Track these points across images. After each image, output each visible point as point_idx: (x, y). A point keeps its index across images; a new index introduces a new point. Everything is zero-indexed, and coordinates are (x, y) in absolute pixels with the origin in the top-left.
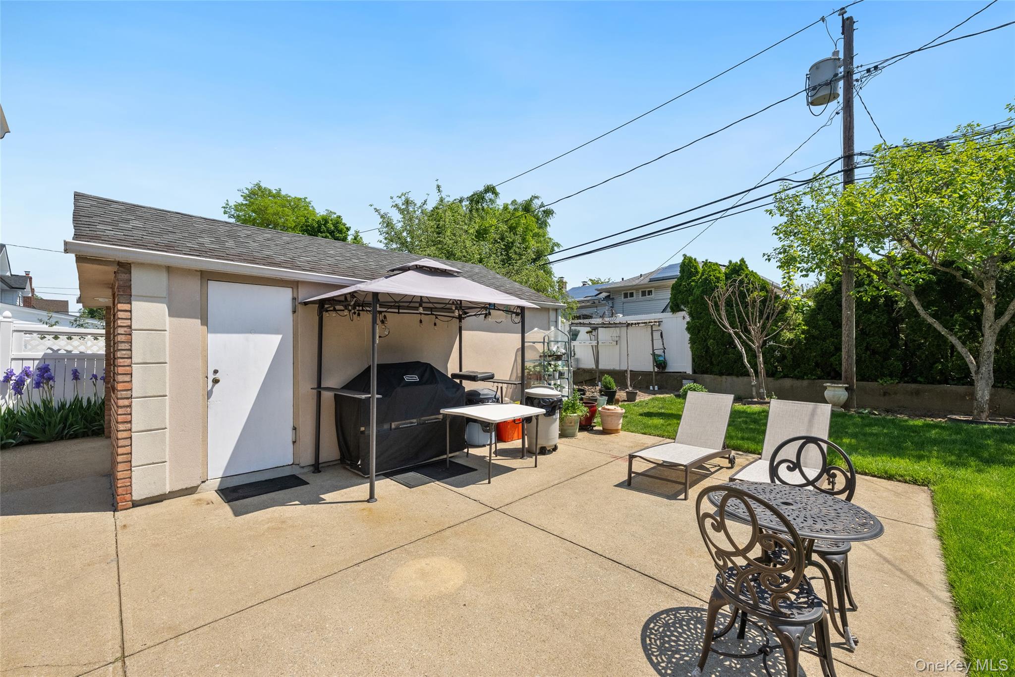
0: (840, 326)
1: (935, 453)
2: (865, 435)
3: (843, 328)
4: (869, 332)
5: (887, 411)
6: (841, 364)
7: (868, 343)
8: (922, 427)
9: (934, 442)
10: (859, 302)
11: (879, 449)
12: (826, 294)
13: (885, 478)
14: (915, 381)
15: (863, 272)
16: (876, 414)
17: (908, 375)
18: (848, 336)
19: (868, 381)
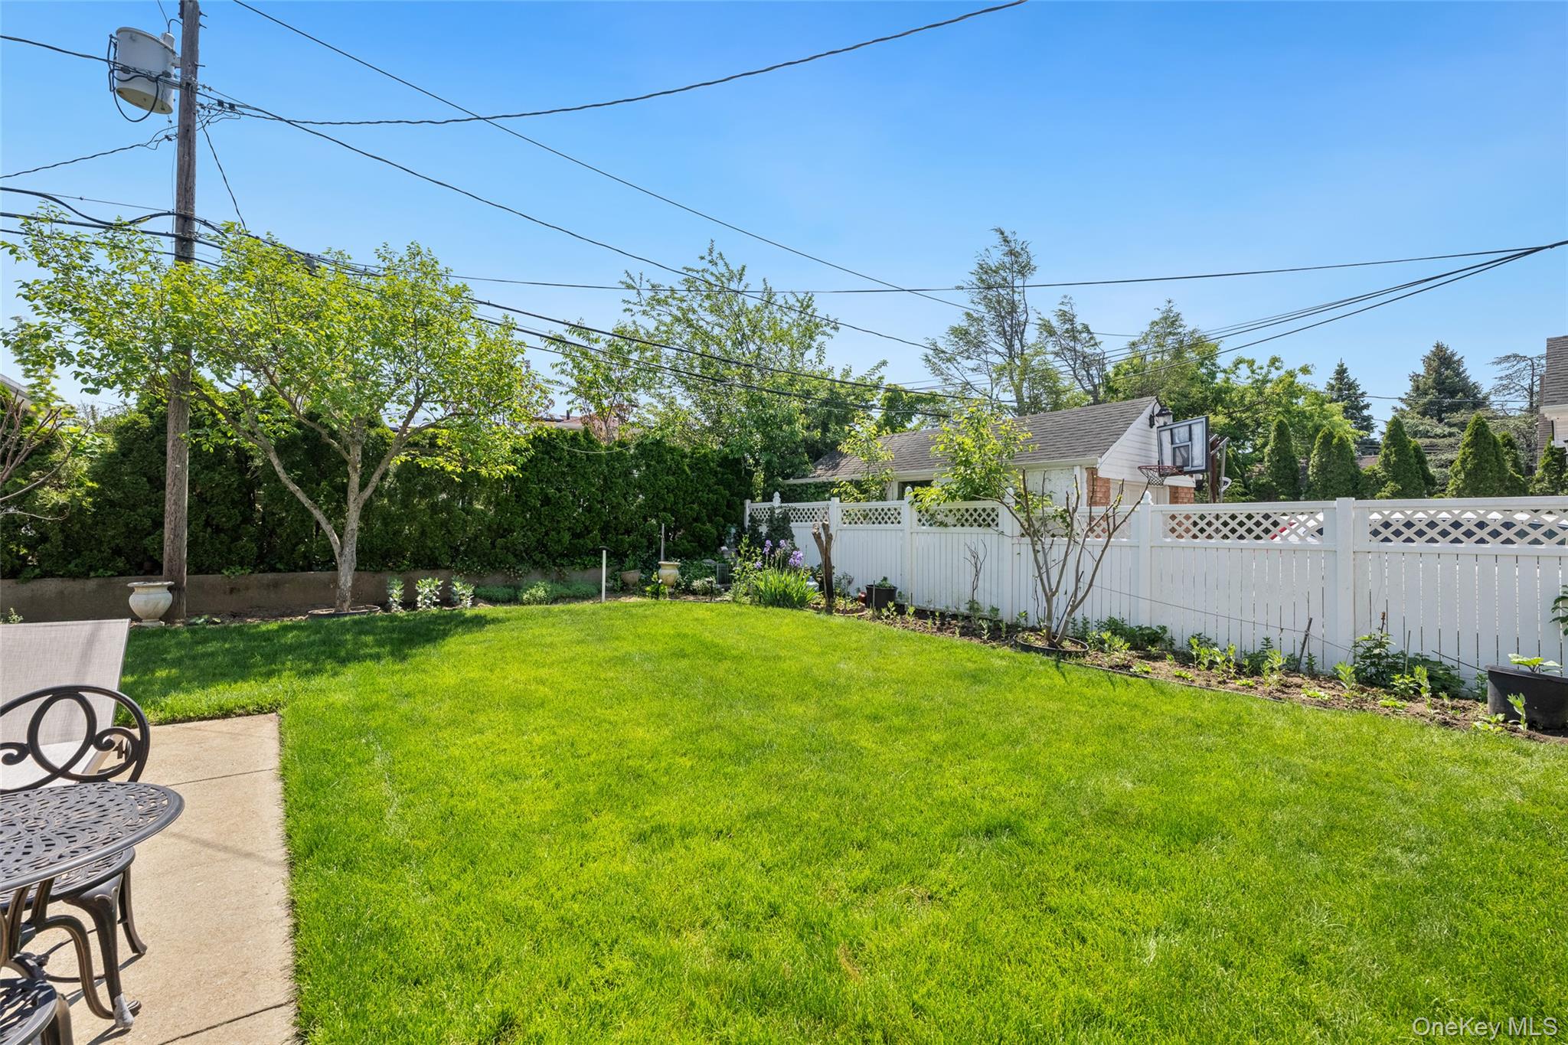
0: (163, 486)
1: (289, 664)
2: (194, 658)
3: (168, 490)
4: (212, 499)
5: (234, 616)
6: (162, 549)
7: (208, 516)
8: (277, 631)
9: (290, 649)
10: (196, 452)
11: (214, 675)
12: (138, 430)
13: (218, 718)
14: (273, 570)
15: (203, 405)
16: (217, 623)
17: (264, 561)
18: (175, 503)
19: (207, 573)
